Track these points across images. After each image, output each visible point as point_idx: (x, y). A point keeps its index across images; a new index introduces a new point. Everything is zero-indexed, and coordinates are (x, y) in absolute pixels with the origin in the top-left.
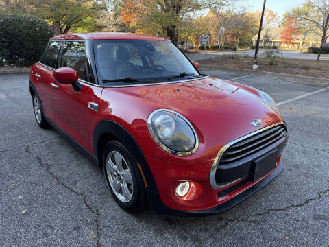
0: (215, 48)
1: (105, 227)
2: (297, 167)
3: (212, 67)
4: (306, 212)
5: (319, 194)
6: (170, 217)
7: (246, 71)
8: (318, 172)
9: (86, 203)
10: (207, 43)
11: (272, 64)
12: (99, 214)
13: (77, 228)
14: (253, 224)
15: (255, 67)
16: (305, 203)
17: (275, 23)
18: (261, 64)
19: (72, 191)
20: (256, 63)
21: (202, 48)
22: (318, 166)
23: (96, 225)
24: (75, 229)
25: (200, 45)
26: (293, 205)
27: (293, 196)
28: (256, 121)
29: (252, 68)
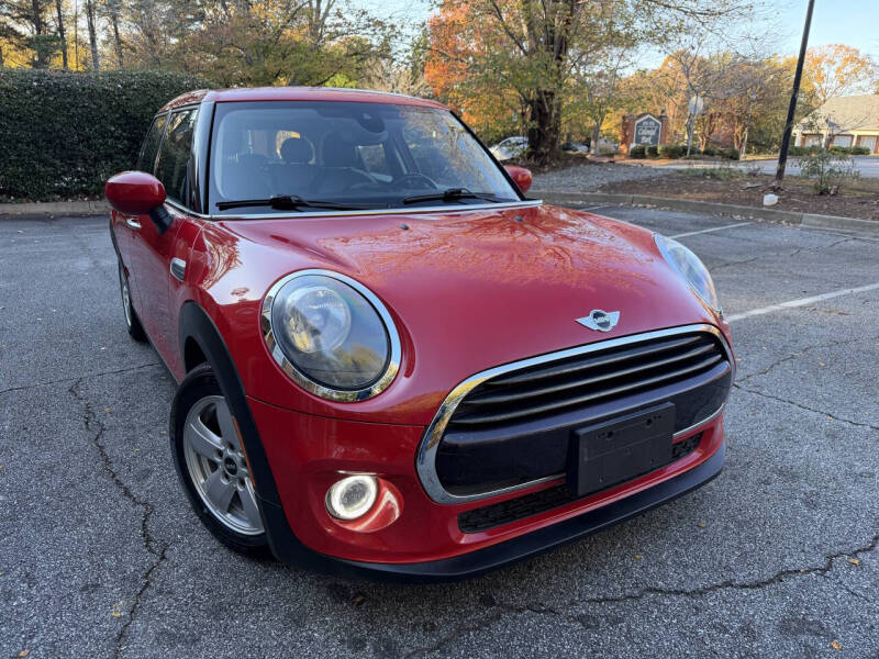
0: (675, 153)
1: (160, 592)
2: (788, 475)
3: (649, 201)
4: (765, 609)
5: (830, 557)
6: (343, 583)
7: (743, 212)
8: (856, 493)
9: (144, 526)
10: (655, 139)
11: (824, 192)
12: (163, 558)
13: (91, 588)
14: (578, 625)
15: (770, 199)
16: (771, 581)
17: (865, 84)
18: (790, 194)
19: (127, 493)
20: (775, 190)
21: (638, 154)
22: (858, 478)
23: (142, 587)
24: (85, 588)
25: (633, 145)
26: (728, 584)
27: (744, 555)
28: (596, 316)
29: (761, 204)
